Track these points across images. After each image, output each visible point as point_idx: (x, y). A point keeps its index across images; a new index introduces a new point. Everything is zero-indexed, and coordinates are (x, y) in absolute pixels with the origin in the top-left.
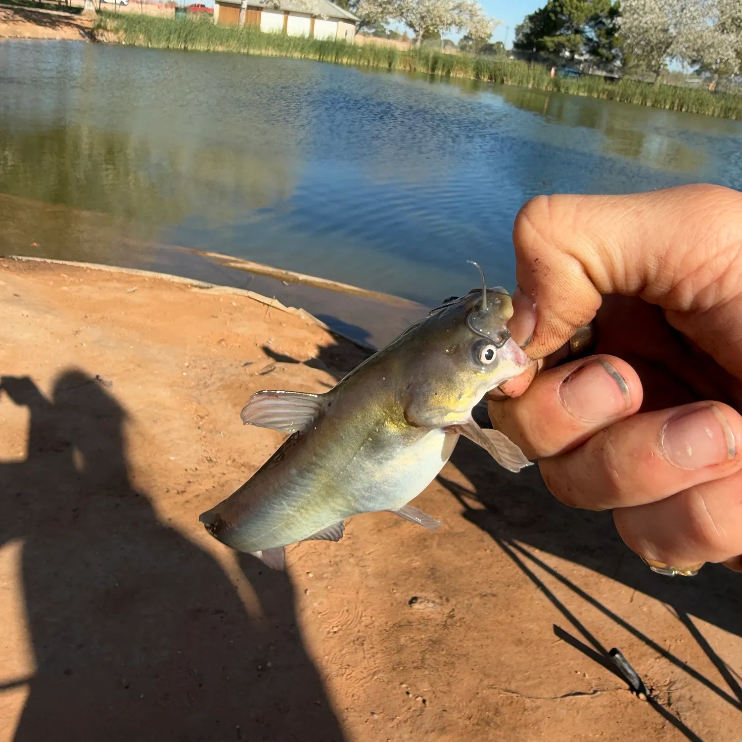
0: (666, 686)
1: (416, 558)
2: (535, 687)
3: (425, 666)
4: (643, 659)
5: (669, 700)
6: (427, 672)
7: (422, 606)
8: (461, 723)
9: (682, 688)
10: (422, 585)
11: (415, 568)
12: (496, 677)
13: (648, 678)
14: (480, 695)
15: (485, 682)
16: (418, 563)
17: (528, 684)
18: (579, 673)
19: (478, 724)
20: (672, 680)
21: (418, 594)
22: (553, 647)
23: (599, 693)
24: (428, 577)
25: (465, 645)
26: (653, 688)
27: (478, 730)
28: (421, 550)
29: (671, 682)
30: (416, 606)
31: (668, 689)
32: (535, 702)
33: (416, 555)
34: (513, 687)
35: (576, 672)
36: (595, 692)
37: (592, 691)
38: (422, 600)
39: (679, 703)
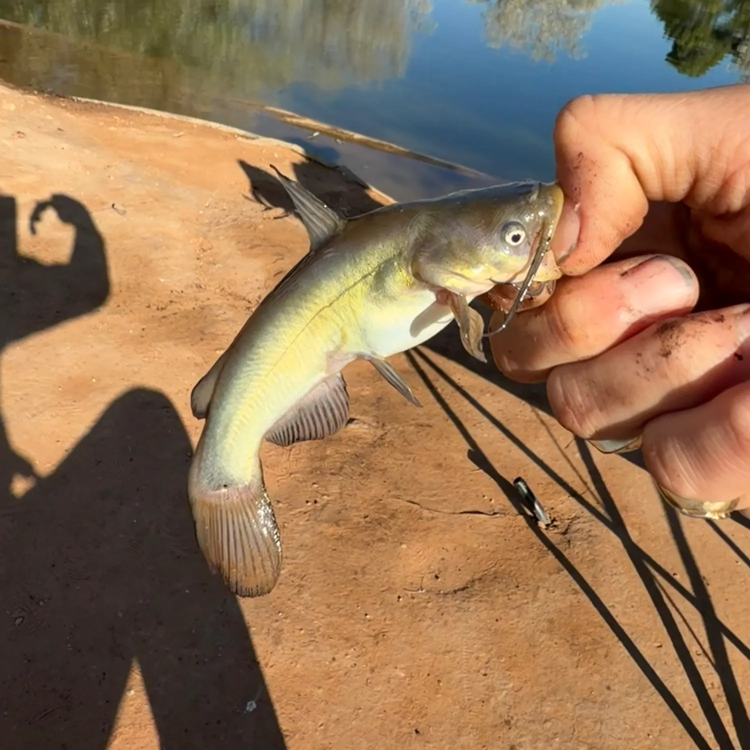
0: (568, 519)
1: (367, 388)
2: (437, 502)
3: (342, 474)
4: (556, 495)
5: (567, 530)
6: (341, 478)
7: (357, 426)
8: (356, 520)
9: (584, 522)
10: (365, 410)
11: (362, 396)
12: (404, 490)
13: (554, 510)
14: (382, 502)
15: (393, 493)
16: (368, 392)
17: (433, 499)
18: (486, 498)
19: (370, 523)
20: (578, 516)
21: (358, 417)
22: (470, 474)
23: (498, 515)
24: (373, 405)
25: (385, 462)
26: (557, 519)
27: (369, 527)
28: (374, 382)
29: (575, 516)
30: (351, 426)
31: (571, 522)
32: (433, 514)
33: (368, 386)
34: (416, 500)
35: (484, 496)
36: (495, 513)
37: (492, 513)
38: (359, 422)
39: (576, 534)
